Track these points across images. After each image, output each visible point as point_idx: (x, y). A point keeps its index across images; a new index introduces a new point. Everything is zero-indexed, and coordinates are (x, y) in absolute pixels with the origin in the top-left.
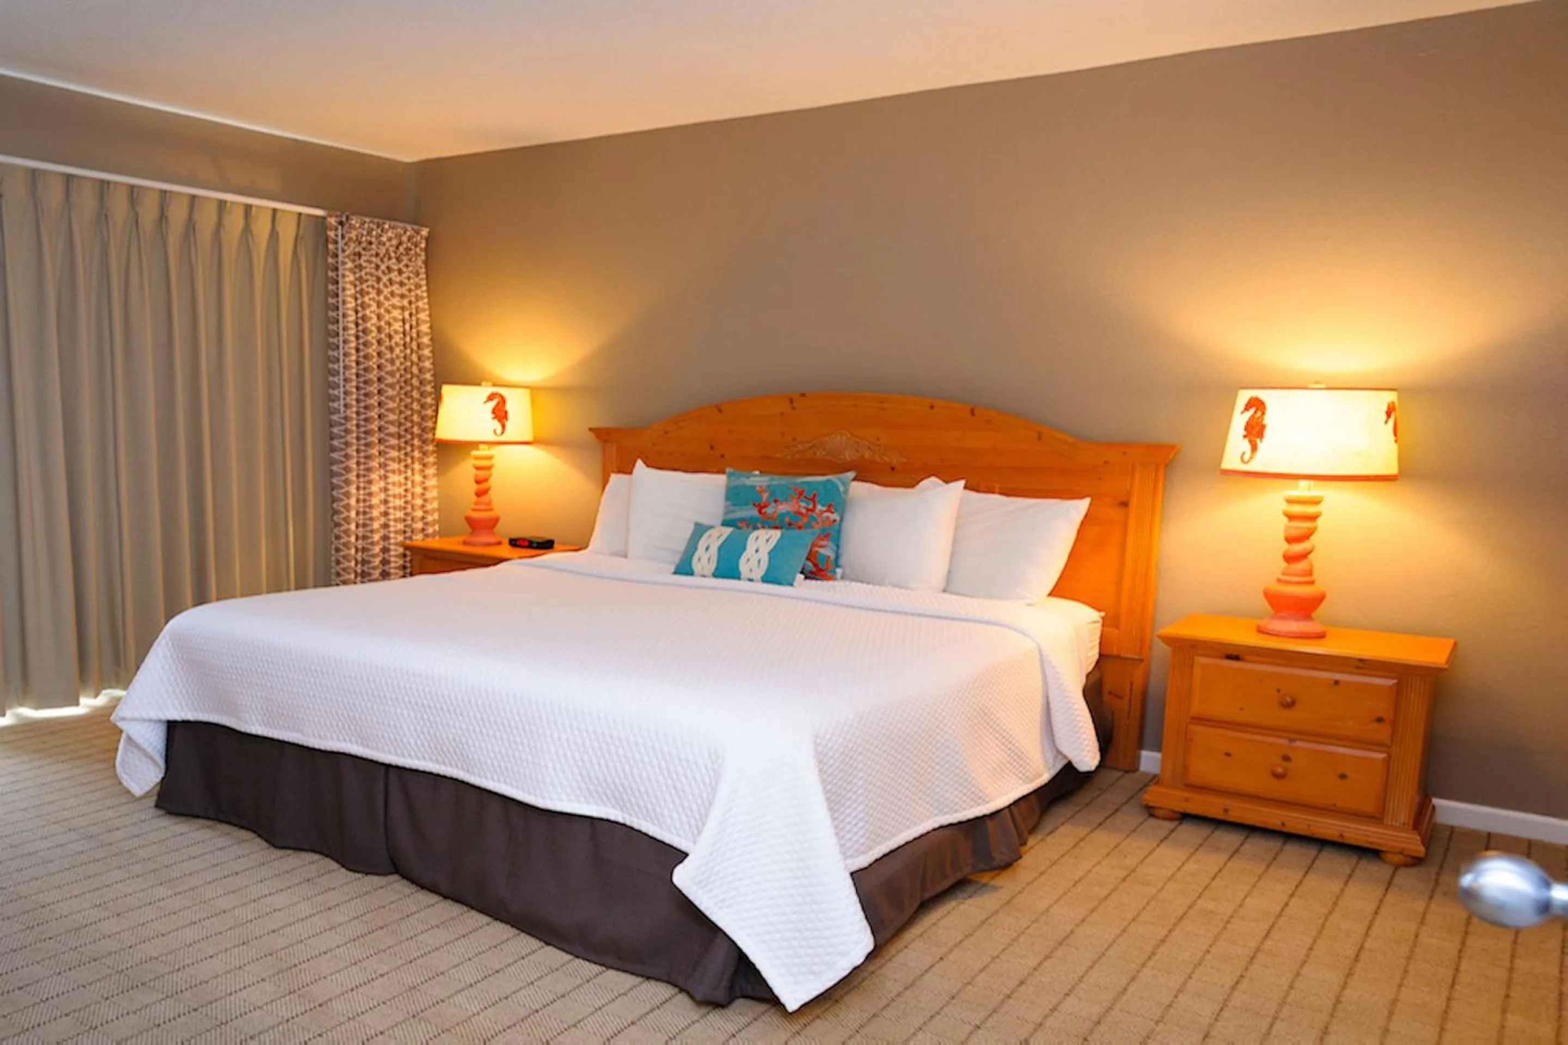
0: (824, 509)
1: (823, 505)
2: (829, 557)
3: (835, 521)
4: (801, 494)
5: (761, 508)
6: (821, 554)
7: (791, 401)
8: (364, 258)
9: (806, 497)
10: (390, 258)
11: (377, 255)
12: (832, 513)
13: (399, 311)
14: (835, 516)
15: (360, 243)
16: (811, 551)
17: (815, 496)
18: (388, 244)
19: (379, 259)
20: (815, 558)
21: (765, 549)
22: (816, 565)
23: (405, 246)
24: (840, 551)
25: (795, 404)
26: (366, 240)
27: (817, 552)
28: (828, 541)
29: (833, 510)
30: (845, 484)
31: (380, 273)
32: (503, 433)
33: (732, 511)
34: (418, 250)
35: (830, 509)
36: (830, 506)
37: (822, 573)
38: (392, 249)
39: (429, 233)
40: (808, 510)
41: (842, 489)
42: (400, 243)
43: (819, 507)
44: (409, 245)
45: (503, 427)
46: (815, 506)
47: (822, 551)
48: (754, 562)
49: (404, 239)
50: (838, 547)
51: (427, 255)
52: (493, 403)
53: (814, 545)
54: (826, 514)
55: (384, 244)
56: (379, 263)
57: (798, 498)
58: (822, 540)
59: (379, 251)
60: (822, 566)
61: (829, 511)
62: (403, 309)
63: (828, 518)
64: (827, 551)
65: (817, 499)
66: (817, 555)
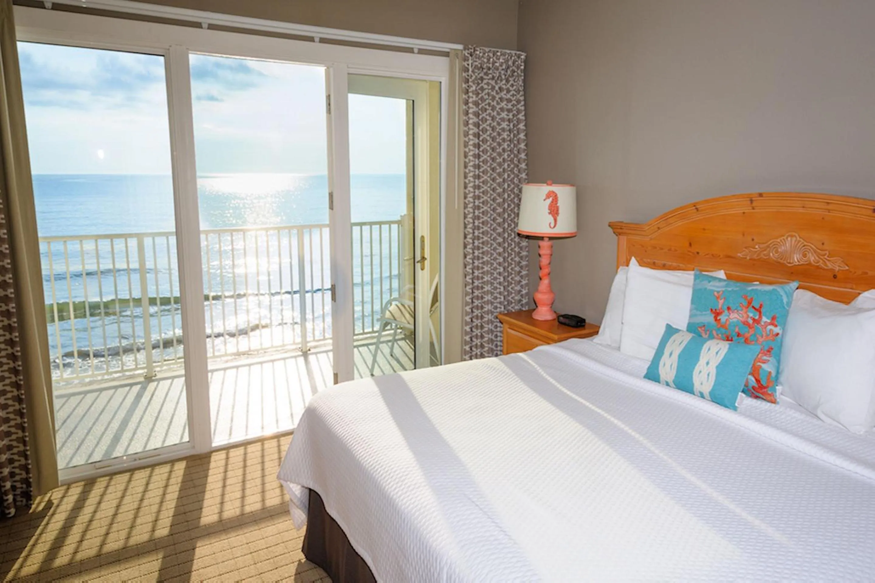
0: (769, 321)
1: (768, 318)
2: (770, 373)
3: (778, 334)
4: (750, 303)
5: (717, 314)
6: (763, 370)
7: (752, 201)
8: (485, 81)
9: (753, 307)
10: (501, 80)
11: (493, 78)
12: (776, 326)
13: (507, 123)
14: (777, 330)
15: (483, 69)
16: (754, 365)
17: (761, 306)
18: (500, 68)
19: (494, 81)
20: (758, 374)
21: (715, 361)
22: (758, 381)
23: (511, 69)
24: (781, 367)
25: (754, 204)
26: (487, 66)
27: (760, 367)
28: (770, 357)
29: (776, 323)
30: (790, 295)
31: (494, 93)
32: (555, 226)
33: (696, 315)
34: (519, 72)
35: (774, 321)
36: (774, 318)
37: (764, 390)
38: (503, 72)
39: (526, 56)
40: (754, 320)
41: (785, 300)
42: (508, 68)
43: (764, 319)
44: (514, 68)
45: (555, 220)
46: (760, 317)
47: (764, 366)
48: (704, 376)
49: (510, 63)
50: (779, 362)
51: (525, 76)
52: (549, 201)
53: (758, 360)
54: (770, 327)
55: (497, 69)
56: (494, 84)
57: (747, 308)
58: (765, 355)
59: (495, 75)
60: (764, 383)
61: (772, 324)
62: (509, 121)
63: (771, 330)
64: (768, 367)
65: (763, 310)
66: (761, 371)
